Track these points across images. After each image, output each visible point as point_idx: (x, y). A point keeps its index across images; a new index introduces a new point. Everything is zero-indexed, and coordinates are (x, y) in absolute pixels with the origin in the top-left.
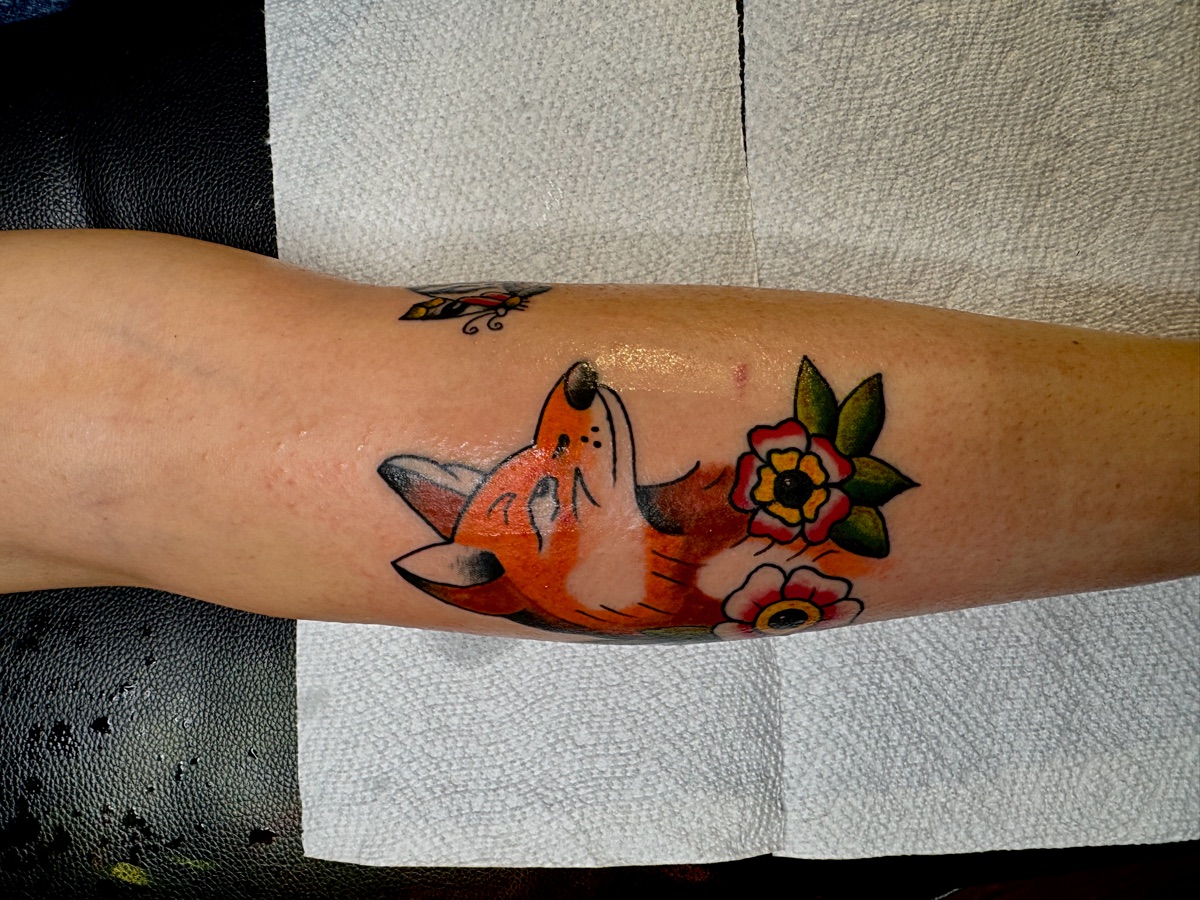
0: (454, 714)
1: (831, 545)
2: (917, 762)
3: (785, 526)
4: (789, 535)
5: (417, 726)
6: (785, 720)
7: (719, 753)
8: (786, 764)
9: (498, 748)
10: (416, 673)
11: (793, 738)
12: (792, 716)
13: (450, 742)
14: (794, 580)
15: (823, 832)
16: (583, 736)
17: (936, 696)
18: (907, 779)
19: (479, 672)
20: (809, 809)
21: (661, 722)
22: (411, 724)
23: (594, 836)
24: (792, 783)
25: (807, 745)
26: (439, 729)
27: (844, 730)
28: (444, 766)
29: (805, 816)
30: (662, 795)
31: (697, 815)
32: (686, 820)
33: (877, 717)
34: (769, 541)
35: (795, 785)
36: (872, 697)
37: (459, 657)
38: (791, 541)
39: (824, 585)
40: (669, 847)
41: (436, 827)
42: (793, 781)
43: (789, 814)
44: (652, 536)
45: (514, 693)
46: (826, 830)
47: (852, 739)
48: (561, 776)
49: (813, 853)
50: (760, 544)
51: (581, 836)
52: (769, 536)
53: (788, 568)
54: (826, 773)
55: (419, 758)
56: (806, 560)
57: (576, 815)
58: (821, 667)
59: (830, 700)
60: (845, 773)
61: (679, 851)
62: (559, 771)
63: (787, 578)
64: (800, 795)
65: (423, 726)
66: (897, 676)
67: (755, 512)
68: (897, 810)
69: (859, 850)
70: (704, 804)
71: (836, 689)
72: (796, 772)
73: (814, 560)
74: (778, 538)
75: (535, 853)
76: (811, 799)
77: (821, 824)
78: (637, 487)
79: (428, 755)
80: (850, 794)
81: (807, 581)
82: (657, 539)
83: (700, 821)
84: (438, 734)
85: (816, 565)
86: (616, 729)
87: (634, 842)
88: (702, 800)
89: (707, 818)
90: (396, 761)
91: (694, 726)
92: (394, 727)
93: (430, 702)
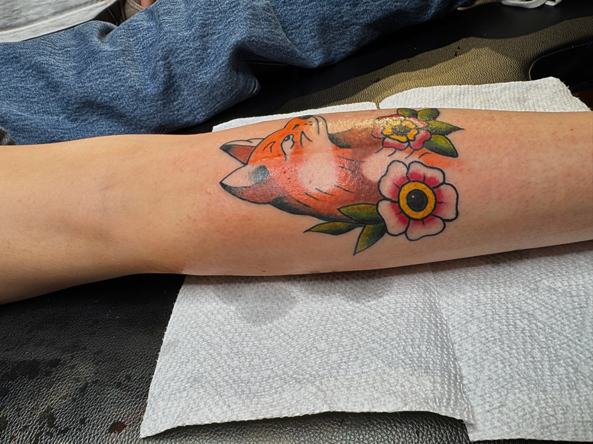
0: (247, 346)
1: (425, 150)
2: (561, 373)
3: (400, 143)
4: (404, 146)
5: (225, 350)
6: (456, 348)
7: (411, 351)
8: (464, 374)
9: (271, 360)
10: (229, 327)
11: (465, 358)
12: (460, 345)
13: (242, 359)
14: (412, 169)
15: (504, 418)
16: (323, 345)
17: (559, 334)
18: (559, 384)
19: (264, 327)
20: (489, 402)
21: (371, 334)
22: (222, 350)
23: (329, 393)
24: (472, 386)
25: (476, 360)
26: (237, 352)
27: (498, 349)
28: (237, 371)
29: (487, 408)
30: (375, 370)
31: (400, 382)
32: (392, 384)
33: (520, 344)
34: (394, 150)
35: (475, 388)
36: (512, 332)
37: (254, 321)
38: (405, 149)
39: (430, 173)
40: (382, 399)
41: (226, 400)
42: (472, 385)
43: (475, 408)
44: (337, 150)
45: (283, 334)
46: (505, 416)
47: (507, 355)
48: (308, 367)
49: (501, 435)
50: (391, 151)
51: (320, 393)
52: (394, 148)
53: (407, 163)
54: (494, 377)
55: (223, 366)
56: (415, 158)
57: (317, 383)
58: (472, 316)
59: (483, 334)
60: (508, 377)
61: (389, 402)
62: (307, 365)
63: (408, 169)
64: (479, 394)
65: (228, 351)
66: (525, 321)
67: (384, 139)
68: (559, 406)
69: (538, 433)
70: (404, 375)
71: (486, 327)
72: (472, 379)
73: (419, 158)
74: (397, 148)
75: (289, 409)
76: (488, 395)
77: (500, 412)
78: (328, 134)
79: (229, 365)
80: (517, 391)
81: (419, 170)
82: (339, 151)
83: (402, 386)
84: (236, 355)
85: (421, 160)
86: (343, 340)
87: (357, 397)
88: (403, 373)
89: (407, 384)
90: (209, 367)
91: (393, 335)
92: (212, 351)
93: (234, 340)
